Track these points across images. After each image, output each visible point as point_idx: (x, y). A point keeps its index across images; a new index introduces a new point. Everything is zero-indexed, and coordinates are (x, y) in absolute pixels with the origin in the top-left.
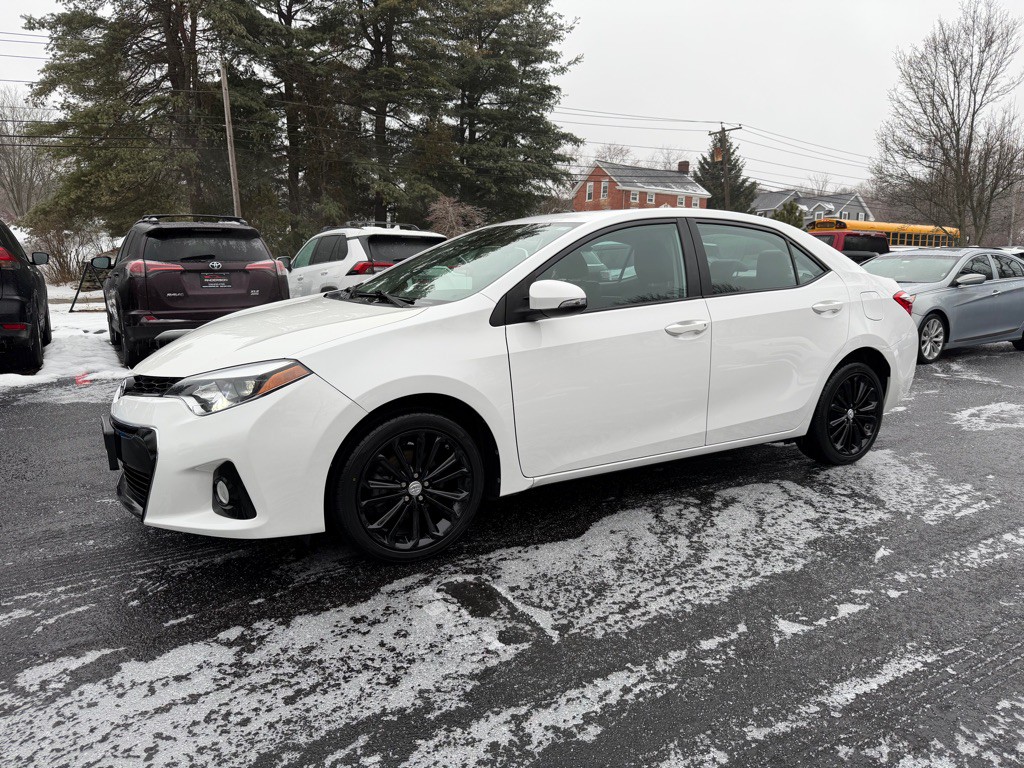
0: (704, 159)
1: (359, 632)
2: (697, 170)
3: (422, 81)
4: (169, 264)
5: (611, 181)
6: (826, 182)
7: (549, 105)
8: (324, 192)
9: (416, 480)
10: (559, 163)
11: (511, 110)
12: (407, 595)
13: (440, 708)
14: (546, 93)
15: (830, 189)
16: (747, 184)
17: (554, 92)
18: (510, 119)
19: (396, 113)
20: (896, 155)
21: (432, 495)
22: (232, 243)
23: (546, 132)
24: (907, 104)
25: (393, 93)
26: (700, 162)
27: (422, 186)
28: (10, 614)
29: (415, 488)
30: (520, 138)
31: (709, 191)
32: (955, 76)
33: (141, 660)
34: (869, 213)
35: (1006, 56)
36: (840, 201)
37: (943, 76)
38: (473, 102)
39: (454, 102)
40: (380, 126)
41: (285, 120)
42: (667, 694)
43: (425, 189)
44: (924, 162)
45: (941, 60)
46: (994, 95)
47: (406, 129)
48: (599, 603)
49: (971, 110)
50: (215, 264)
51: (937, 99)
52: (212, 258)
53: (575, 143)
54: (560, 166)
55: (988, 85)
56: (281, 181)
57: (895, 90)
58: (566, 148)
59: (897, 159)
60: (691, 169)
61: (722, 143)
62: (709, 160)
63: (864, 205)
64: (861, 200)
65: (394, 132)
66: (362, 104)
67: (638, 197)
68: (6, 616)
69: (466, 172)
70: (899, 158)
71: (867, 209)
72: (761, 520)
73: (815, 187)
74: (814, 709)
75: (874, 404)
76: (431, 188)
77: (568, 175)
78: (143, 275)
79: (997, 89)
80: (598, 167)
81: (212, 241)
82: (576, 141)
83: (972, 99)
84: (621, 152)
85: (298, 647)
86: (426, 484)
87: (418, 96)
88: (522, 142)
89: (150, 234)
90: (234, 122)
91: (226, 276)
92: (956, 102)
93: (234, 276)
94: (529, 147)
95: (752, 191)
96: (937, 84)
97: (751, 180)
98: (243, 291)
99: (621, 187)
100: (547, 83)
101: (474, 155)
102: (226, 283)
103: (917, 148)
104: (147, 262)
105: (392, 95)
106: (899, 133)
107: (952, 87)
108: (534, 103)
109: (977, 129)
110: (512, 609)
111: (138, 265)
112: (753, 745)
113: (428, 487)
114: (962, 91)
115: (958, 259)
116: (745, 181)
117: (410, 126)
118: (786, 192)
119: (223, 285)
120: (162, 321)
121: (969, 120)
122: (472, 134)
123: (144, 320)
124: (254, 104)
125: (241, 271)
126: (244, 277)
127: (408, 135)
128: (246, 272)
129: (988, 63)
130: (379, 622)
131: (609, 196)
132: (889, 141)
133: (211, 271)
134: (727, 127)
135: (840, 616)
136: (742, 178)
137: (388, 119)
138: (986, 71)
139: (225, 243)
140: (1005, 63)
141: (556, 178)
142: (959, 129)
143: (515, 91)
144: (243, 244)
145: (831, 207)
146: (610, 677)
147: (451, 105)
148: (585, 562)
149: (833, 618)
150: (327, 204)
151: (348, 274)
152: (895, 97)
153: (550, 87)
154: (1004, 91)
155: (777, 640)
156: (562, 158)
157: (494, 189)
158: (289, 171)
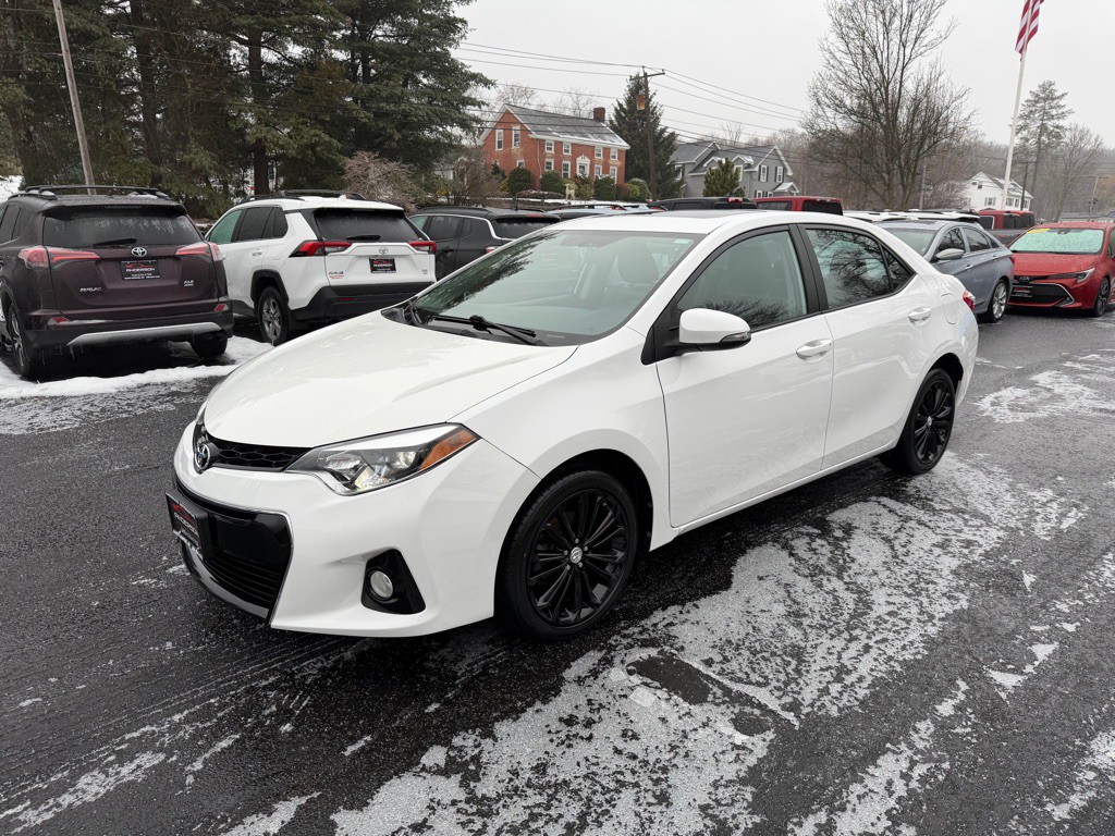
0: (620, 105)
1: (582, 738)
2: (613, 119)
3: (305, 7)
4: (80, 252)
5: (524, 130)
6: (739, 133)
7: (454, 40)
8: (192, 139)
9: (576, 545)
10: (469, 107)
11: (412, 44)
12: (600, 681)
13: (737, 827)
14: (451, 27)
15: (743, 140)
16: (666, 134)
17: (460, 25)
18: (412, 55)
19: (272, 44)
20: (827, 109)
21: (591, 560)
22: (156, 222)
23: (454, 71)
24: (838, 55)
25: (270, 19)
26: (616, 109)
27: (312, 132)
28: (137, 762)
29: (576, 555)
30: (420, 77)
31: (627, 141)
32: (884, 24)
33: (351, 808)
34: (788, 167)
35: (934, 8)
36: (758, 154)
37: (873, 27)
38: (365, 32)
39: (342, 32)
40: (255, 60)
41: (133, 49)
42: (947, 776)
43: (316, 135)
44: (853, 117)
45: (870, 9)
46: (923, 49)
47: (286, 63)
48: (807, 672)
49: (900, 64)
50: (139, 250)
51: (867, 50)
52: (133, 242)
53: (486, 84)
54: (472, 111)
55: (917, 38)
56: (135, 124)
57: (826, 39)
58: (477, 92)
59: (829, 114)
60: (607, 118)
61: (639, 88)
62: (625, 107)
63: (783, 158)
64: (780, 153)
65: (271, 66)
66: (229, 31)
67: (553, 147)
68: (133, 766)
69: (364, 116)
70: (830, 113)
71: (786, 163)
72: (892, 548)
73: (728, 138)
74: (1091, 775)
75: (947, 409)
76: (323, 135)
77: (478, 121)
78: (47, 266)
79: (925, 42)
80: (507, 112)
81: (130, 221)
82: (487, 83)
83: (901, 52)
84: (526, 93)
85: (526, 766)
86: (586, 548)
87: (301, 24)
88: (425, 81)
89: (48, 213)
90: (72, 50)
91: (152, 265)
92: (885, 55)
93: (162, 263)
94: (431, 87)
95: (671, 143)
96: (867, 35)
97: (670, 130)
98: (175, 282)
99: (534, 135)
100: (452, 15)
101: (372, 96)
102: (154, 273)
103: (848, 102)
104: (50, 249)
105: (269, 23)
106: (830, 86)
107: (881, 38)
108: (436, 36)
109: (906, 84)
110: (727, 691)
111: (36, 254)
112: (1066, 827)
113: (587, 552)
114: (892, 43)
115: (936, 232)
116: (663, 131)
117: (290, 60)
118: (701, 143)
119: (149, 276)
120: (75, 322)
121: (898, 73)
122: (366, 70)
123: (52, 322)
124: (94, 28)
125: (169, 257)
126: (175, 265)
127: (288, 71)
128: (176, 258)
129: (917, 15)
130: (594, 722)
131: (521, 145)
132: (820, 94)
133: (134, 258)
134: (649, 72)
135: (1041, 660)
136: (659, 128)
137: (264, 51)
138: (915, 22)
139: (146, 223)
140: (933, 16)
141: (465, 124)
142: (888, 84)
143: (414, 22)
144: (168, 222)
145: (750, 160)
146: (879, 762)
147: (339, 35)
148: (759, 620)
149: (1036, 663)
150: (196, 154)
151: (292, 256)
152: (826, 47)
153: (455, 19)
154: (932, 45)
155: (1003, 695)
156: (474, 102)
157: (397, 136)
158: (143, 111)
